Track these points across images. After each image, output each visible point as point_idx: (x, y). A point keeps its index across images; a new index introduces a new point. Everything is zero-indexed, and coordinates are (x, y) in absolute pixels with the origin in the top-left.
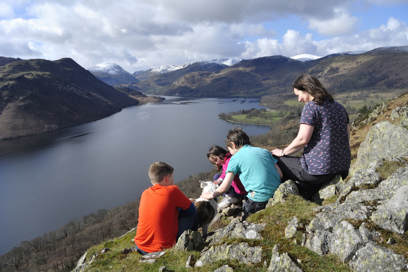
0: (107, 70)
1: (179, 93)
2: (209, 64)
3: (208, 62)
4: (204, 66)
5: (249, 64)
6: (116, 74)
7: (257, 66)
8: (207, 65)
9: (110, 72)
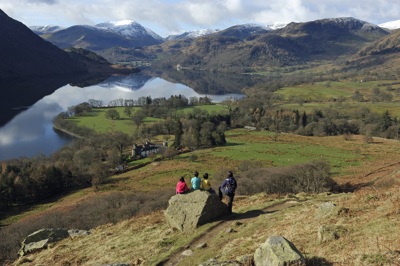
0: (121, 28)
1: (181, 64)
2: (252, 28)
3: (250, 25)
4: (243, 31)
5: (298, 28)
6: (132, 35)
7: (308, 32)
8: (249, 29)
9: (124, 31)
